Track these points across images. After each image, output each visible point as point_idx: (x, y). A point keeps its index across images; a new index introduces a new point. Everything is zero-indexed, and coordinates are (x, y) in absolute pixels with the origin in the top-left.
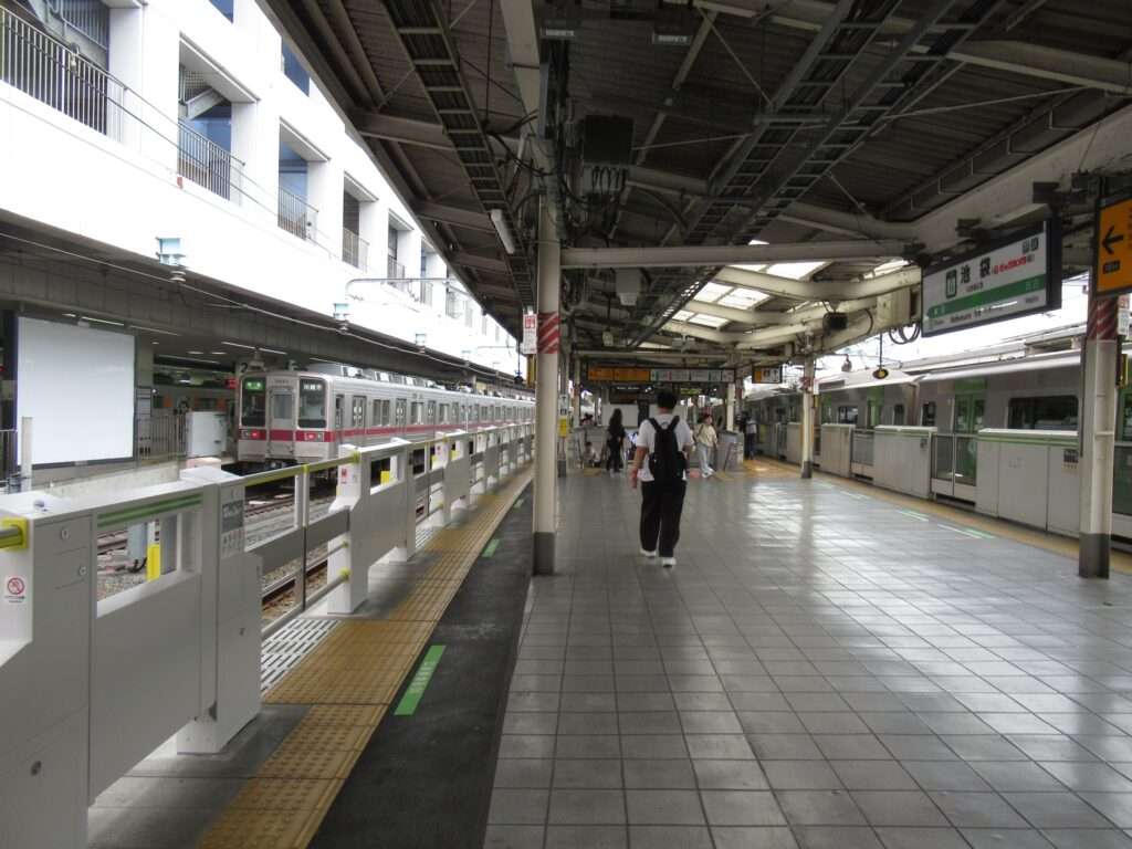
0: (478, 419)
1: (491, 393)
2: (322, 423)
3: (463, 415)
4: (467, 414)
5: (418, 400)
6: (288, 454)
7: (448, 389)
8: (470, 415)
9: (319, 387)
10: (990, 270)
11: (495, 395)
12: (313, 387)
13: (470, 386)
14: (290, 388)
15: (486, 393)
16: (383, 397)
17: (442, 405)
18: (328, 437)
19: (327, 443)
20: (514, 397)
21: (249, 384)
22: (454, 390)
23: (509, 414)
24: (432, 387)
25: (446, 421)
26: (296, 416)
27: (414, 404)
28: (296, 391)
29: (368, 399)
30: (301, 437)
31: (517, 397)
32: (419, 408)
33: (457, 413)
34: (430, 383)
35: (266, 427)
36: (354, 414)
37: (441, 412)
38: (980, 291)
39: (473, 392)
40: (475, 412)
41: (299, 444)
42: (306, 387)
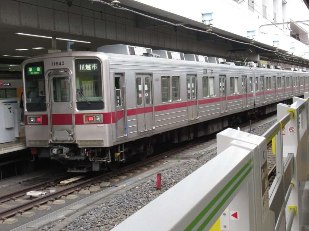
0: (263, 88)
1: (272, 67)
2: (100, 105)
3: (251, 85)
4: (254, 85)
5: (209, 75)
6: (69, 138)
7: (237, 64)
8: (257, 85)
9: (95, 66)
11: (276, 68)
12: (88, 67)
13: (256, 62)
14: (66, 70)
15: (268, 67)
16: (172, 74)
17: (232, 78)
18: (107, 118)
19: (107, 125)
20: (290, 69)
21: (31, 69)
22: (242, 65)
23: (288, 82)
24: (223, 63)
25: (237, 92)
26: (74, 98)
27: (205, 79)
28: (72, 72)
29: (155, 76)
30: (79, 120)
31: (292, 69)
32: (211, 82)
33: (246, 84)
34: (221, 60)
35: (48, 112)
36: (138, 92)
37: (232, 85)
39: (258, 67)
40: (261, 83)
41: (79, 128)
42: (82, 67)
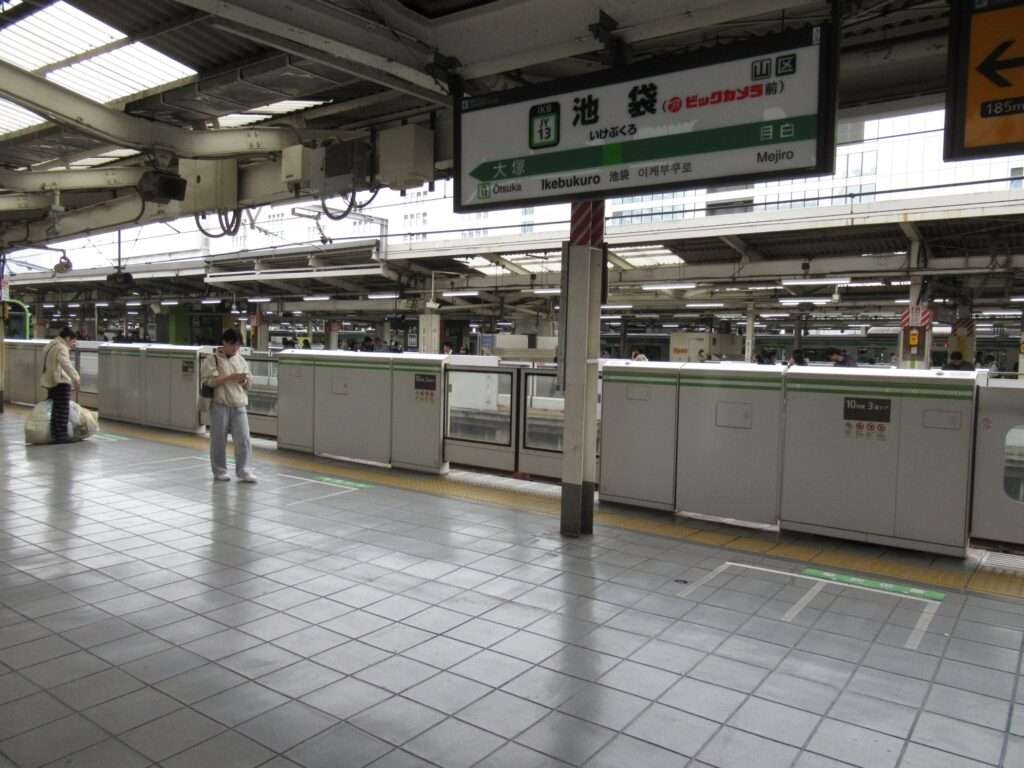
10: (658, 106)
38: (628, 138)
